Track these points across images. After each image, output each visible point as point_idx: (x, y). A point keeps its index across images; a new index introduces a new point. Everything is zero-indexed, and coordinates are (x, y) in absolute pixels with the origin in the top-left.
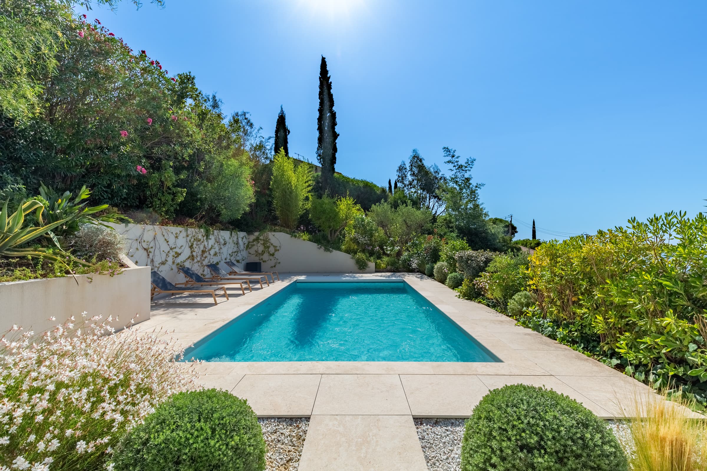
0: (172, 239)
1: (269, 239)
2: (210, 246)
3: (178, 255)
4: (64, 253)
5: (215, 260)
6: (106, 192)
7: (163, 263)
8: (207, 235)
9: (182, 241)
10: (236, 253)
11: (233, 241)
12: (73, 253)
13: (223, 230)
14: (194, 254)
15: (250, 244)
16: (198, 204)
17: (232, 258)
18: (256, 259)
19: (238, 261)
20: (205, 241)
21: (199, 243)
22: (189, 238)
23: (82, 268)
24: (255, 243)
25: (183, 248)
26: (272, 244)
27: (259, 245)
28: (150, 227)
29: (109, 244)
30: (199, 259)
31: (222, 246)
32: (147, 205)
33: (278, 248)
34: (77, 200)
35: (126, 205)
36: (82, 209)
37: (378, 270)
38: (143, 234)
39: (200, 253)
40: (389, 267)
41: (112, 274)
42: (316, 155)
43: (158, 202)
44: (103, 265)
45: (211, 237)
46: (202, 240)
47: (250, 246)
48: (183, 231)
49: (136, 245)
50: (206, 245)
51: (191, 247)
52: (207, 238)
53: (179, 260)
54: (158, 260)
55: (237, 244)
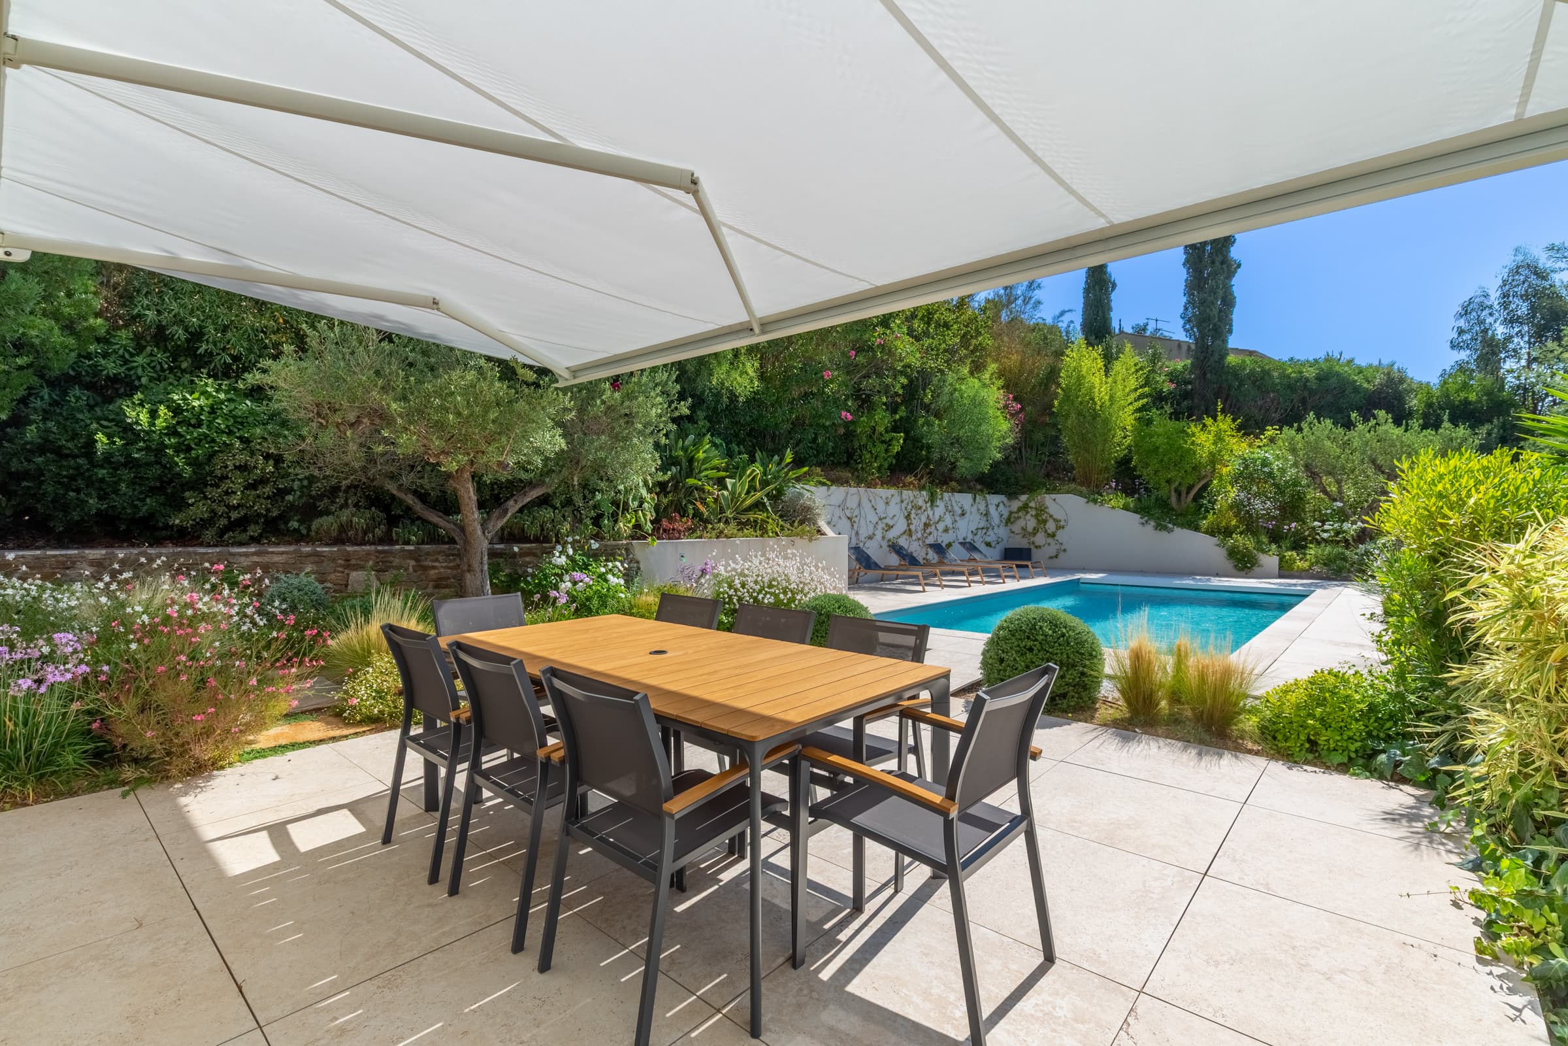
0: (881, 506)
1: (1046, 508)
2: (937, 517)
3: (890, 527)
4: (774, 516)
5: (944, 539)
6: (811, 448)
7: (870, 538)
8: (932, 500)
9: (894, 509)
10: (984, 531)
11: (978, 510)
12: (781, 516)
13: (960, 492)
14: (913, 527)
15: (1013, 515)
16: (924, 453)
17: (976, 538)
18: (1021, 542)
19: (988, 544)
20: (929, 509)
21: (919, 512)
22: (904, 505)
23: (786, 532)
24: (1020, 514)
25: (896, 519)
26: (1051, 516)
27: (1029, 516)
28: (853, 490)
29: (808, 509)
30: (919, 535)
31: (958, 518)
32: (855, 461)
33: (1062, 523)
34: (783, 465)
35: (833, 461)
36: (787, 474)
37: (1286, 573)
38: (845, 499)
39: (922, 526)
40: (1317, 568)
41: (810, 540)
42: (1182, 322)
43: (868, 456)
44: (803, 530)
45: (938, 502)
46: (924, 508)
47: (1012, 520)
48: (896, 494)
49: (838, 512)
50: (931, 516)
51: (908, 517)
52: (932, 505)
53: (892, 534)
54: (864, 533)
55: (987, 514)
